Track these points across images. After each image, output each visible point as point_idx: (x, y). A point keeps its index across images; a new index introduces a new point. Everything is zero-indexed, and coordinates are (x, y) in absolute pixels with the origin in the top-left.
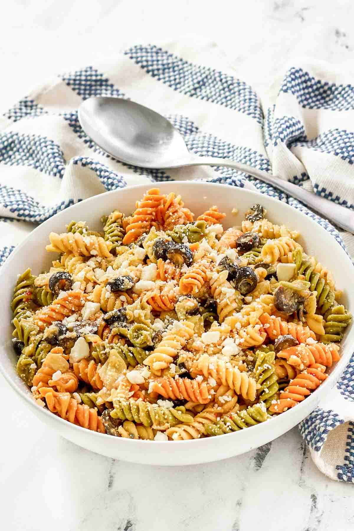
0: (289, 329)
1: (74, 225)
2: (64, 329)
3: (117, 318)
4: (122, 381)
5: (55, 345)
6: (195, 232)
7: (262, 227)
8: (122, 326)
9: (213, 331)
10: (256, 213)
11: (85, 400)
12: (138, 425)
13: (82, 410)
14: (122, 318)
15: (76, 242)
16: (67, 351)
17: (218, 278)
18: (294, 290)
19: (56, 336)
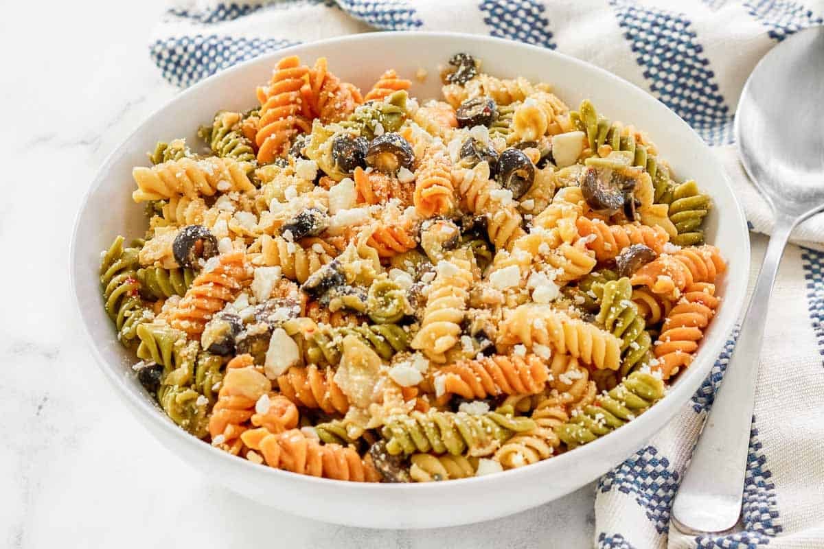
0: (629, 236)
1: (165, 148)
2: (240, 322)
3: (332, 280)
4: (386, 387)
5: (233, 353)
6: (392, 114)
7: (485, 88)
8: (345, 292)
9: (503, 266)
10: (463, 68)
11: (326, 435)
12: (444, 455)
13: (332, 453)
14: (340, 280)
15: (188, 174)
16: (260, 360)
17: (475, 177)
18: (613, 169)
19: (229, 337)
